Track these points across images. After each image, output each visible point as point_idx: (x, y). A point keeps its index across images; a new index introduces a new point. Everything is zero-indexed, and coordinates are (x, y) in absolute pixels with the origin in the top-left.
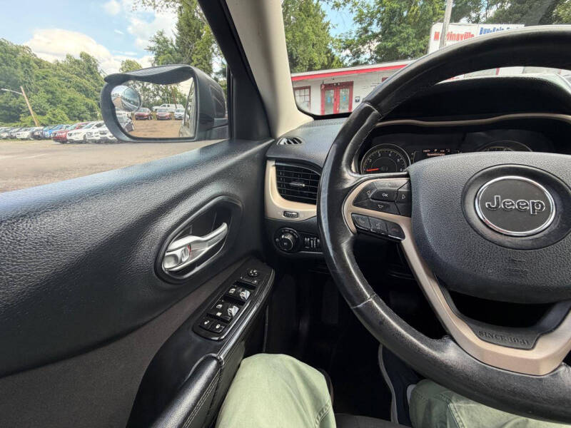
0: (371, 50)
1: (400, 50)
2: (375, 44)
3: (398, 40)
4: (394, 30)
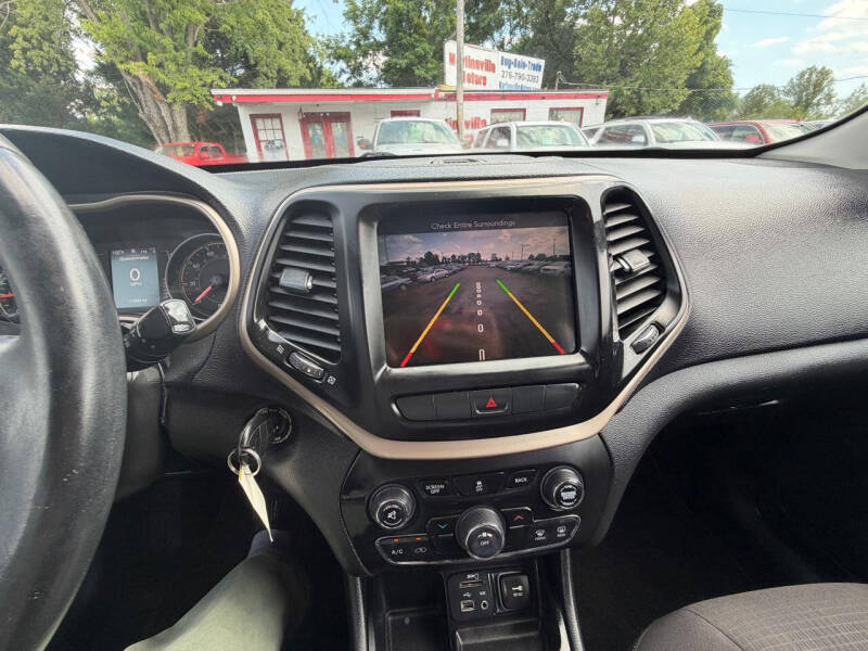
0: (377, 67)
1: (417, 72)
2: (381, 59)
3: (412, 57)
4: (404, 41)
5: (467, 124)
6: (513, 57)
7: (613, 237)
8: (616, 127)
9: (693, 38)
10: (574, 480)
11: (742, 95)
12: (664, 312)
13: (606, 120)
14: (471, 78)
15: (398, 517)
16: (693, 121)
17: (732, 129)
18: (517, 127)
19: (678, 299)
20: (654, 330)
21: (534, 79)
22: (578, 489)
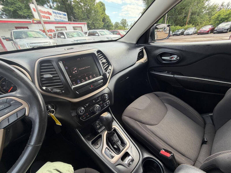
5: (48, 31)
6: (56, 11)
7: (100, 58)
8: (91, 32)
9: (100, 10)
10: (107, 95)
11: (114, 24)
12: (110, 68)
13: (88, 30)
14: (44, 17)
15: (83, 111)
16: (106, 30)
17: (114, 32)
18: (65, 32)
19: (111, 65)
20: (109, 70)
21: (65, 18)
22: (108, 96)
